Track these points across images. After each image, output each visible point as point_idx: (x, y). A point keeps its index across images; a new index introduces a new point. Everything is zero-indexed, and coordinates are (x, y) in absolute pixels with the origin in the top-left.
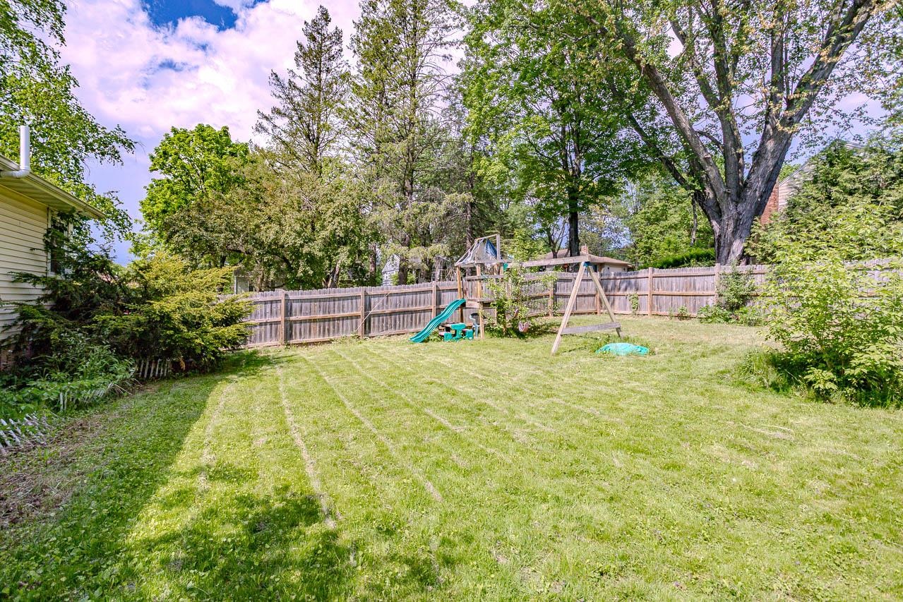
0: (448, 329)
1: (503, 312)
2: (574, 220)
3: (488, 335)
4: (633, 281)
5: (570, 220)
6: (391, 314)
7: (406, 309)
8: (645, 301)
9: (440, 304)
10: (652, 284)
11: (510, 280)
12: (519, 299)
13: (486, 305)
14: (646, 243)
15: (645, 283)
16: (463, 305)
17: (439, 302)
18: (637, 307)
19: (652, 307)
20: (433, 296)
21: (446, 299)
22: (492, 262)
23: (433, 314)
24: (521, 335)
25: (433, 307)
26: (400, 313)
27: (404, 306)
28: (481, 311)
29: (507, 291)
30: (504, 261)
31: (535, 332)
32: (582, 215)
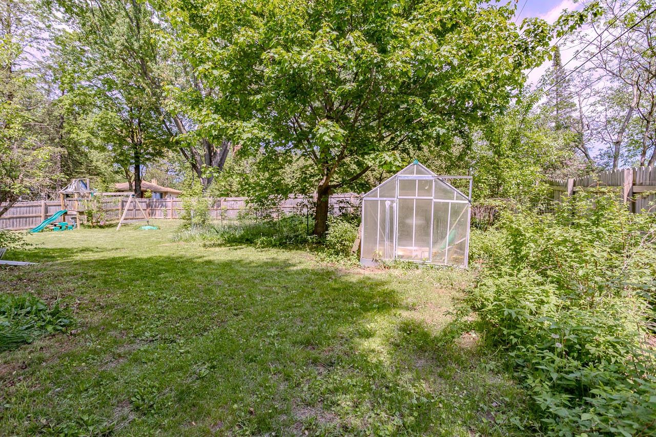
0: (55, 225)
1: (92, 216)
2: (137, 168)
3: (82, 228)
4: (164, 203)
5: (135, 168)
6: (9, 219)
7: (22, 215)
8: (170, 212)
9: (47, 213)
10: (172, 205)
11: (95, 201)
12: (100, 209)
13: (81, 213)
14: (189, 182)
15: (169, 204)
16: (66, 213)
17: (46, 211)
18: (166, 215)
19: (172, 215)
20: (43, 209)
21: (51, 211)
22: (84, 191)
23: (42, 219)
24: (101, 227)
25: (43, 214)
26: (17, 218)
27: (20, 214)
28: (78, 216)
29: (94, 206)
30: (92, 191)
31: (110, 226)
32: (141, 166)
